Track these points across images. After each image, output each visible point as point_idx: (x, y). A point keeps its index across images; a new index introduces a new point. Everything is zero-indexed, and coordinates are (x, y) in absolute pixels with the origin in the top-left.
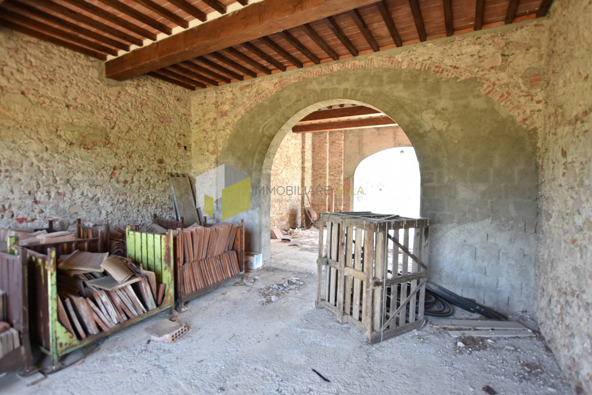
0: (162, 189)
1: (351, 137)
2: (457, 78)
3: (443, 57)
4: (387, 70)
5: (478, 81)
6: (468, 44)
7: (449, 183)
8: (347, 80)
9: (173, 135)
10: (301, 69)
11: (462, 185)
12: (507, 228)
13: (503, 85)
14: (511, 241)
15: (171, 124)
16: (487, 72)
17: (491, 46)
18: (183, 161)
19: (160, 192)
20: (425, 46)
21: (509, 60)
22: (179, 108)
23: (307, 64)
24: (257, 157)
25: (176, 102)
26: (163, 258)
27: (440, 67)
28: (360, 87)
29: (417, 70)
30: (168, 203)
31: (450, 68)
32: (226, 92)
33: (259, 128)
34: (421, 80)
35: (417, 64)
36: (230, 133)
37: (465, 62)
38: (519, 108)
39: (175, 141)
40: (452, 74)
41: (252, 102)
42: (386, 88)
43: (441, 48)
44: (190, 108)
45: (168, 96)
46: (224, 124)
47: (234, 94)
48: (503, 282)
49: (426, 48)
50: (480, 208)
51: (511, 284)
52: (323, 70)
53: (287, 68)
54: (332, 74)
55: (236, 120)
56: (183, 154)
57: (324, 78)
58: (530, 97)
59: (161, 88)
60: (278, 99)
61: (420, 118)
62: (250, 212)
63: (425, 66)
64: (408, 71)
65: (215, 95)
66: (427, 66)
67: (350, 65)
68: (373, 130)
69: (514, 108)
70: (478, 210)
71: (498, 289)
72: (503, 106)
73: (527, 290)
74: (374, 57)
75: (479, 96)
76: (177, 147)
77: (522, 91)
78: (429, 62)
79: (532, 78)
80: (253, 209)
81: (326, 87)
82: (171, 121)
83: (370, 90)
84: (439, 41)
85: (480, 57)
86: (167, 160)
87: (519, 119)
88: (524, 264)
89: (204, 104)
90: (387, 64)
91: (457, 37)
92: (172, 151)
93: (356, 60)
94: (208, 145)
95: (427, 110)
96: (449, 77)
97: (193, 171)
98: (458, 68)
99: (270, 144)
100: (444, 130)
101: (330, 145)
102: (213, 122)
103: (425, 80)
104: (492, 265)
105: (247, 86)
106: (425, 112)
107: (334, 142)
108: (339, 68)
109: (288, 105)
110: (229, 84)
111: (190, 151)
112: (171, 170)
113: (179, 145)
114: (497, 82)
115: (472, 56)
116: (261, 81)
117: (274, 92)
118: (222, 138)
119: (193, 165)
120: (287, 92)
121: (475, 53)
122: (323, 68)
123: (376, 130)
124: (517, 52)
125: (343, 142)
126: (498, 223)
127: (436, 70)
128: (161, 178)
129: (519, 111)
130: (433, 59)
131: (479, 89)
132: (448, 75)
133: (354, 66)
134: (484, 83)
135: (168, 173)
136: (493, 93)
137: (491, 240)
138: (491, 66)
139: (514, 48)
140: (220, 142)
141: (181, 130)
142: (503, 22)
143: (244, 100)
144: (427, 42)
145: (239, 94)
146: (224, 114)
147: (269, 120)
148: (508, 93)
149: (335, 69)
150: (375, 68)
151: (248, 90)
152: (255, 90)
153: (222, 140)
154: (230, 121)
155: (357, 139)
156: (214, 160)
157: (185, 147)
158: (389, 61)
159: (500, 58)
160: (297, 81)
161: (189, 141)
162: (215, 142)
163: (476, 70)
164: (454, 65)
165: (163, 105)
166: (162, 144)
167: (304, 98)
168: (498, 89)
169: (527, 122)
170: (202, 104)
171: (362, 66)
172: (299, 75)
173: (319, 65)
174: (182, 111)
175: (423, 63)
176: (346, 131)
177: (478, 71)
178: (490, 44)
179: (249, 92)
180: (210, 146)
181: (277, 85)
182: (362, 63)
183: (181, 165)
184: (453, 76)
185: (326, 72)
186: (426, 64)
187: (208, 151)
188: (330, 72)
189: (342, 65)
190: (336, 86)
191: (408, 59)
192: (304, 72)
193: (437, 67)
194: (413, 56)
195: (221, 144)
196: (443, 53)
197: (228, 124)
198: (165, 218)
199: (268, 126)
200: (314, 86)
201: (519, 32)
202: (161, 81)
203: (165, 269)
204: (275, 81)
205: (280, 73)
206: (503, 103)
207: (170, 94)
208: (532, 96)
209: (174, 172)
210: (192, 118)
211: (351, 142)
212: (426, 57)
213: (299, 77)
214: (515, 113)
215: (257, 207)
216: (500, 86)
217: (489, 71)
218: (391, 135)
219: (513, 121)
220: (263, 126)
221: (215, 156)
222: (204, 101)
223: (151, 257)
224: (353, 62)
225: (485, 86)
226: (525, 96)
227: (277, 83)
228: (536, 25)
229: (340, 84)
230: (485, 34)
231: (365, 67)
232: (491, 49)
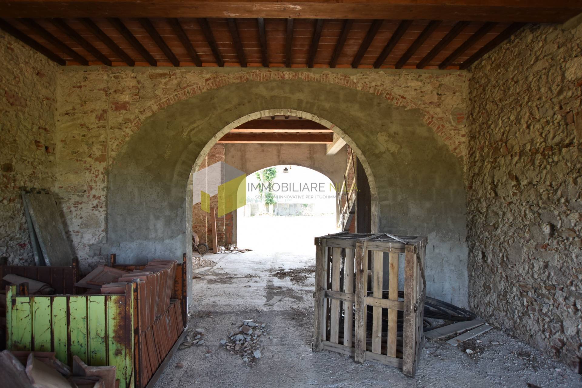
0: (9, 214)
1: (233, 151)
2: (405, 107)
3: (392, 86)
4: (343, 88)
5: (421, 112)
6: (412, 79)
7: (402, 201)
8: (301, 91)
9: (29, 127)
10: (244, 69)
11: (412, 203)
12: (448, 239)
13: (438, 118)
14: (451, 250)
15: (27, 109)
16: (427, 106)
17: (429, 84)
18: (43, 169)
19: (6, 219)
20: (377, 73)
21: (442, 99)
22: (39, 87)
23: (252, 64)
24: (178, 168)
25: (36, 78)
26: (111, 334)
27: (390, 95)
28: (316, 101)
29: (371, 94)
30: (18, 236)
31: (398, 97)
32: (124, 76)
33: (182, 131)
34: (375, 103)
35: (370, 88)
36: (131, 133)
37: (410, 94)
38: (450, 139)
39: (31, 137)
40: (401, 103)
41: (171, 96)
42: (343, 106)
43: (392, 78)
44: (55, 90)
45: (22, 65)
46: (120, 120)
47: (139, 82)
48: (447, 286)
49: (378, 75)
50: (427, 223)
51: (452, 287)
52: (272, 75)
53: (226, 64)
54: (283, 82)
55: (142, 117)
56: (43, 159)
57: (274, 84)
58: (457, 131)
59: (12, 50)
60: (212, 99)
61: (375, 138)
62: (167, 241)
63: (378, 92)
64: (363, 93)
65: (105, 77)
66: (380, 91)
67: (304, 75)
68: (257, 146)
69: (447, 138)
70: (426, 225)
71: (444, 293)
72: (440, 136)
73: (463, 290)
74: (330, 73)
75: (422, 125)
76: (34, 147)
77: (452, 126)
78: (381, 88)
79: (459, 116)
80: (171, 237)
81: (276, 94)
82: (26, 104)
83: (327, 105)
84: (389, 70)
85: (422, 92)
86: (18, 167)
87: (451, 148)
88: (460, 269)
89: (83, 89)
90: (343, 82)
91: (404, 71)
92: (26, 153)
93: (309, 71)
94: (90, 147)
95: (381, 132)
96: (398, 105)
97: (57, 185)
98: (405, 98)
99: (199, 153)
100: (397, 152)
101: (208, 158)
102: (101, 115)
103: (379, 104)
104: (438, 273)
105: (163, 75)
106: (379, 134)
107: (214, 156)
108: (291, 76)
109: (227, 107)
110: (132, 68)
111: (54, 154)
112: (25, 183)
113: (37, 142)
114: (435, 116)
115: (416, 90)
116: (185, 73)
117: (205, 89)
118: (116, 139)
119: (57, 175)
120: (224, 93)
121: (418, 88)
122: (272, 73)
123: (260, 146)
124: (447, 94)
125: (223, 156)
126: (441, 235)
127: (388, 96)
128: (8, 195)
129: (451, 141)
130: (385, 87)
131: (422, 120)
132: (397, 103)
133: (308, 77)
134: (425, 115)
135: (20, 188)
136: (432, 124)
137: (437, 251)
138: (430, 101)
139: (445, 90)
140: (113, 145)
141: (41, 121)
142: (437, 67)
143: (156, 92)
144: (379, 69)
145: (148, 83)
146: (120, 107)
147: (198, 123)
148: (443, 126)
149: (286, 76)
150: (331, 84)
151: (163, 81)
152: (175, 82)
153: (116, 143)
154: (132, 117)
155: (239, 154)
156: (102, 170)
157: (47, 148)
158: (344, 80)
159: (436, 97)
160: (237, 81)
161: (52, 140)
162: (104, 144)
163: (420, 102)
164: (402, 95)
165: (15, 78)
166: (11, 140)
167: (249, 102)
168: (435, 122)
169: (456, 151)
170: (80, 87)
171: (317, 79)
172: (241, 74)
173: (267, 69)
174: (44, 92)
175: (375, 88)
176: (226, 144)
177: (421, 104)
178: (428, 83)
179: (165, 84)
180: (94, 149)
181: (210, 82)
182: (317, 76)
183: (40, 175)
184: (401, 105)
185: (276, 78)
186: (379, 90)
187: (90, 156)
188: (280, 78)
189: (294, 74)
190: (289, 95)
191: (362, 81)
192: (248, 73)
193: (388, 94)
194: (367, 80)
195: (114, 147)
196: (392, 82)
197: (128, 120)
198: (13, 261)
199: (196, 130)
200: (262, 90)
201: (448, 77)
202: (13, 38)
203: (118, 353)
204: (208, 76)
205: (215, 68)
206: (439, 134)
207: (26, 63)
208: (459, 130)
209: (29, 185)
210: (58, 105)
211: (233, 157)
212: (379, 84)
213: (241, 77)
214: (447, 143)
215: (179, 235)
216: (437, 119)
217: (429, 106)
218: (275, 152)
219: (447, 150)
220: (189, 129)
221: (104, 164)
222: (83, 84)
223: (77, 337)
224: (307, 73)
225: (426, 117)
226: (455, 130)
227: (209, 79)
228: (459, 75)
229: (293, 94)
230: (425, 73)
231: (320, 81)
232: (429, 88)
